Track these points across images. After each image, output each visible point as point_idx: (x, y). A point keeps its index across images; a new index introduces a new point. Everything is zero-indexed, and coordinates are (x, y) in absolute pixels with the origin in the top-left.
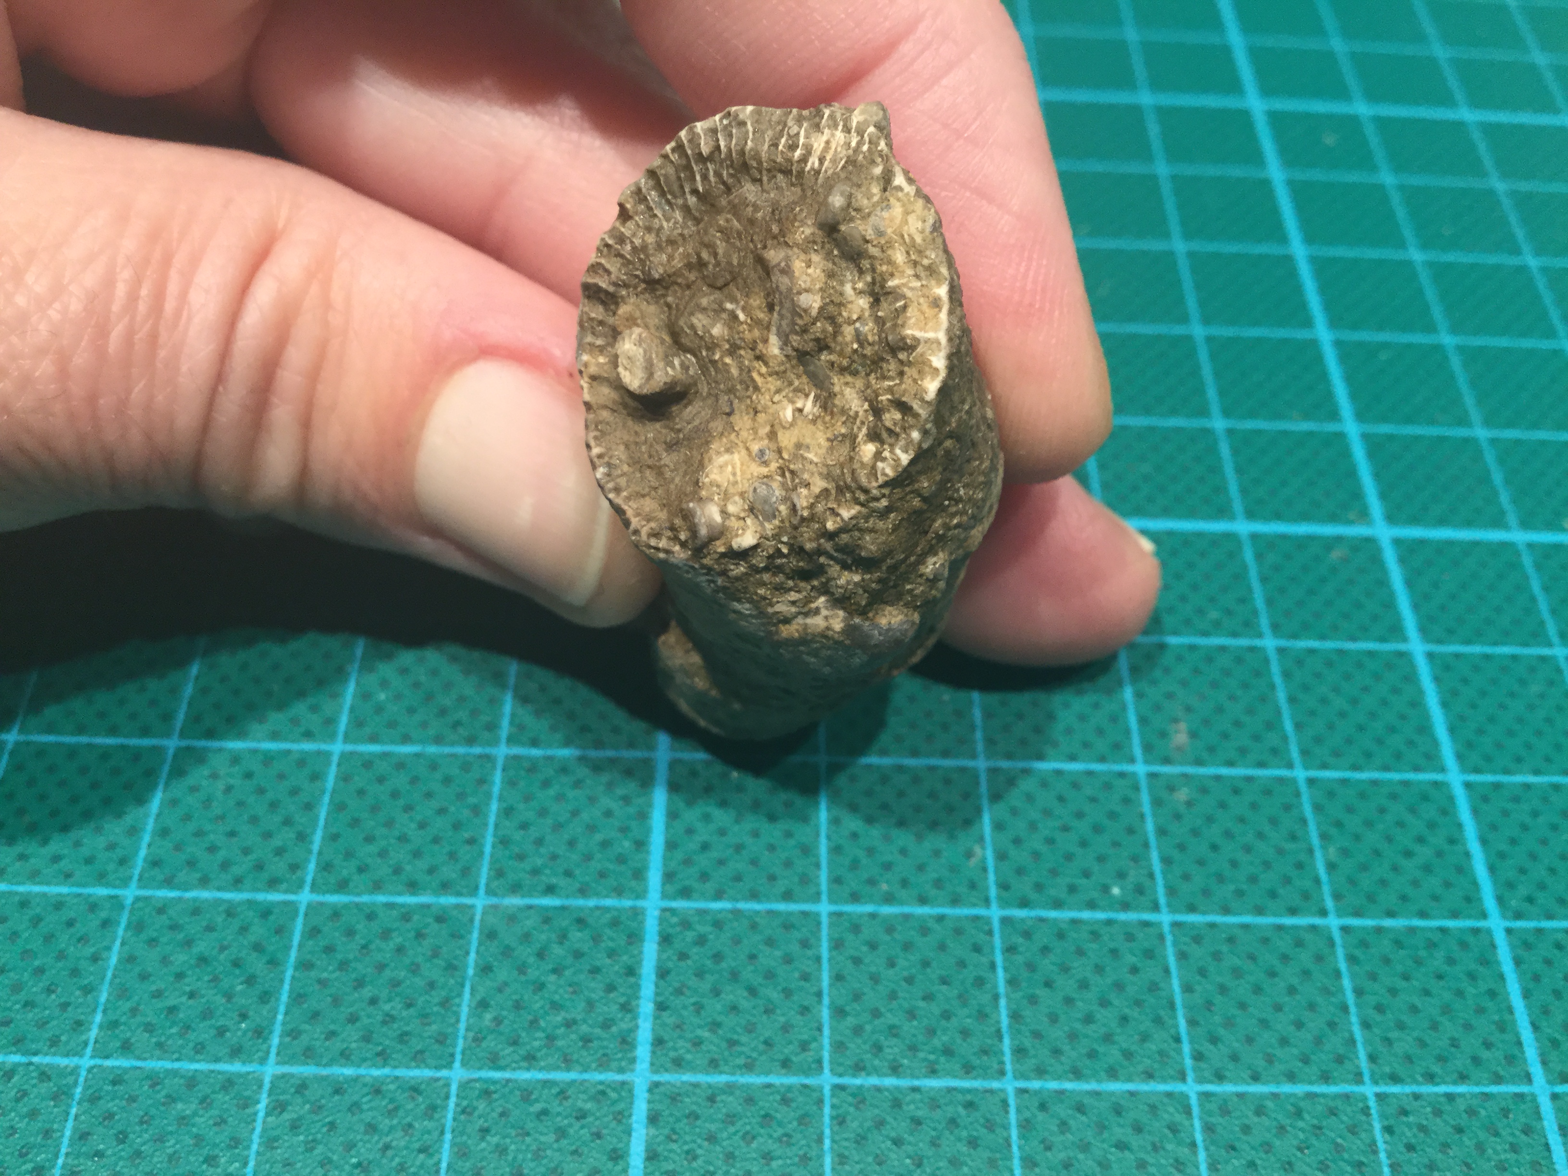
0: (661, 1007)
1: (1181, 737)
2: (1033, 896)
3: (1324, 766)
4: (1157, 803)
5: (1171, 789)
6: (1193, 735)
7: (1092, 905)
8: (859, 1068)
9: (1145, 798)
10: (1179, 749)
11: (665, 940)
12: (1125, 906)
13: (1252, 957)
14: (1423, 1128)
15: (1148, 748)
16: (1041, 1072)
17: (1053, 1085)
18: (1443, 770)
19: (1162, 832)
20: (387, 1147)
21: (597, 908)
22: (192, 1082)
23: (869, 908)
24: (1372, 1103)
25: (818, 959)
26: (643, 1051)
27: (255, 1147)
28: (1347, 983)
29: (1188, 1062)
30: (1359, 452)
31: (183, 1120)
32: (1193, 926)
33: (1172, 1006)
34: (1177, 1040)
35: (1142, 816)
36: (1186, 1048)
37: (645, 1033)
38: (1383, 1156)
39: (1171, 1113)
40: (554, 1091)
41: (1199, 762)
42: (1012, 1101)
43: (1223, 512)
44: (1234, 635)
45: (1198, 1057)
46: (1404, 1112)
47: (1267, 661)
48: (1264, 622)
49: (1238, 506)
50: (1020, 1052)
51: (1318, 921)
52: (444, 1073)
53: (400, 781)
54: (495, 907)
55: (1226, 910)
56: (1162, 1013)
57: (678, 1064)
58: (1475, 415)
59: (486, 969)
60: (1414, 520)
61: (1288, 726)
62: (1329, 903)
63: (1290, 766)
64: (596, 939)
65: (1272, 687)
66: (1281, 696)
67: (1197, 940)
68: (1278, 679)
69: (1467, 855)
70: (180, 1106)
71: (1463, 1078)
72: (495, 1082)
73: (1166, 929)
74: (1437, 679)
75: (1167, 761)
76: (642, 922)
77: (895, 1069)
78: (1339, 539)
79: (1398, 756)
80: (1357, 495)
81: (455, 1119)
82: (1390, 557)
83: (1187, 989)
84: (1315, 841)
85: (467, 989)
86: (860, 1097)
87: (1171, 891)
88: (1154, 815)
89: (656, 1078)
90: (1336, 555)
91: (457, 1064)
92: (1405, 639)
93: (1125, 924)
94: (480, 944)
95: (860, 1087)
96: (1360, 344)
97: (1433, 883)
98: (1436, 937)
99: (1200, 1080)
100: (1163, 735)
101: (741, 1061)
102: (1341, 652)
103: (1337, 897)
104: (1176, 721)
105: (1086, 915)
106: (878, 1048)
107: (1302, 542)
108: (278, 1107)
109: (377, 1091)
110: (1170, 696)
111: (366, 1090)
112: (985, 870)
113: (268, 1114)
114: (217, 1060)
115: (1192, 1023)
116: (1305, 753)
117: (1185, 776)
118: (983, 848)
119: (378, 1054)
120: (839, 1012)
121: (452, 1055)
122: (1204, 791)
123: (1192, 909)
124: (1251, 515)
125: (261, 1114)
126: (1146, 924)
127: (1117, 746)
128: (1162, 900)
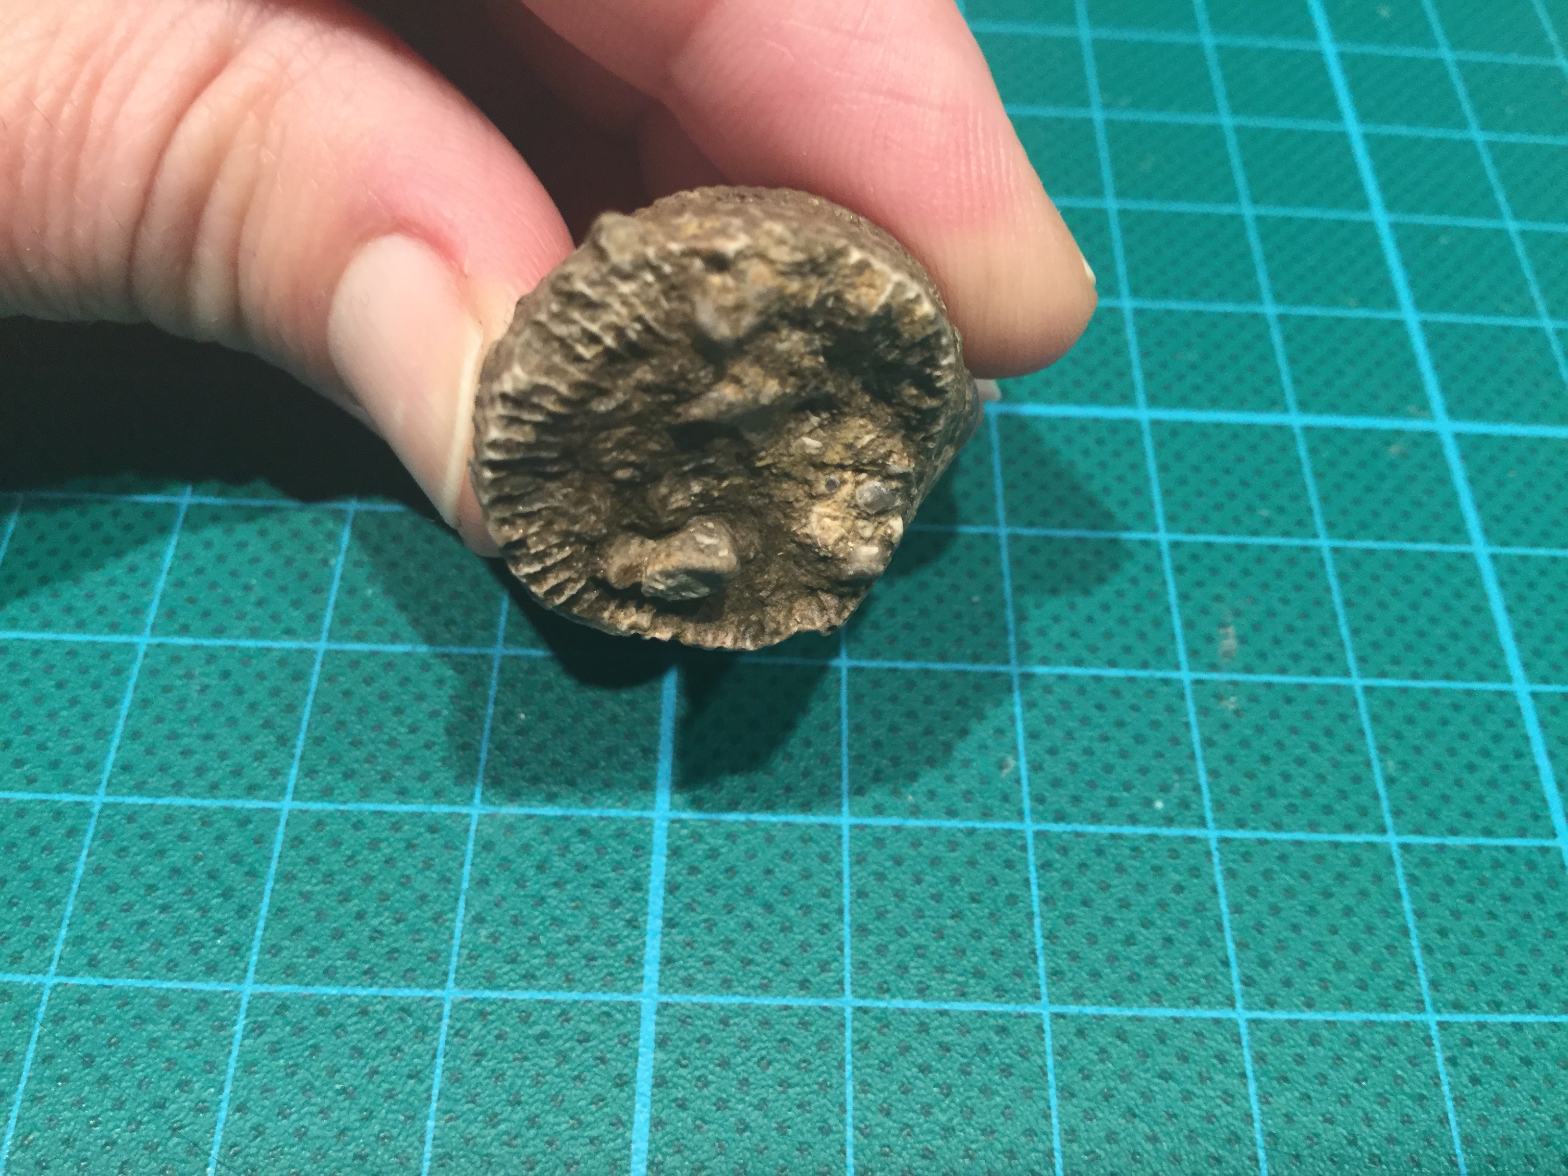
0: (670, 923)
1: (1230, 643)
2: (1071, 810)
3: (1383, 675)
4: (1203, 711)
5: (1219, 697)
6: (1242, 640)
7: (1133, 820)
8: (883, 989)
9: (1190, 706)
10: (1227, 654)
11: (675, 852)
12: (1169, 821)
13: (1305, 876)
14: (1487, 1060)
15: (1193, 653)
16: (1078, 996)
17: (1091, 1010)
18: (1509, 679)
19: (1208, 743)
20: (374, 1072)
21: (602, 818)
22: (163, 1002)
23: (895, 821)
24: (1434, 1032)
25: (839, 875)
26: (651, 970)
27: (231, 1071)
28: (1407, 905)
29: (1237, 987)
30: (1418, 342)
31: (153, 1042)
32: (1242, 842)
33: (1220, 926)
34: (1226, 963)
35: (1187, 725)
36: (1235, 972)
37: (653, 952)
38: (1445, 1088)
39: (1218, 1041)
40: (556, 1011)
41: (1249, 670)
42: (1047, 1027)
43: (1275, 403)
44: (1287, 534)
45: (1248, 981)
46: (1469, 1043)
47: (1321, 562)
48: (1319, 522)
49: (1290, 398)
50: (1055, 974)
51: (1376, 838)
52: (437, 993)
53: (389, 681)
54: (492, 816)
55: (1278, 827)
56: (1209, 934)
57: (689, 983)
58: (1541, 306)
59: (482, 882)
60: (1477, 415)
61: (1345, 632)
62: (1388, 820)
63: (1347, 673)
64: (601, 851)
65: (1328, 590)
66: (1337, 599)
67: (1246, 857)
68: (1333, 582)
69: (1535, 768)
70: (150, 1027)
71: (1531, 1006)
72: (492, 1002)
73: (1213, 845)
74: (1502, 584)
75: (1213, 667)
76: (650, 834)
77: (922, 991)
78: (1398, 433)
79: (1461, 664)
80: (1417, 387)
81: (447, 1043)
82: (1452, 454)
83: (1236, 909)
84: (1373, 754)
85: (462, 904)
86: (884, 1021)
87: (1219, 806)
88: (1201, 725)
89: (665, 999)
90: (1394, 450)
91: (450, 984)
92: (1468, 541)
93: (1168, 839)
94: (476, 855)
95: (884, 1011)
96: (1420, 227)
97: (1497, 799)
98: (1502, 857)
99: (1249, 1007)
100: (1210, 639)
101: (755, 982)
102: (1400, 553)
103: (1397, 813)
104: (1223, 625)
105: (1127, 830)
106: (903, 969)
107: (1359, 437)
108: (257, 1029)
109: (364, 1012)
110: (1218, 598)
111: (351, 1011)
112: (1018, 781)
113: (245, 1037)
114: (190, 979)
115: (1241, 945)
116: (1362, 660)
117: (1235, 683)
118: (1017, 758)
119: (365, 973)
120: (861, 930)
121: (446, 974)
122: (1253, 699)
123: (1241, 824)
124: (1304, 406)
125: (239, 1036)
126: (1192, 840)
127: (1160, 652)
128: (1209, 815)
